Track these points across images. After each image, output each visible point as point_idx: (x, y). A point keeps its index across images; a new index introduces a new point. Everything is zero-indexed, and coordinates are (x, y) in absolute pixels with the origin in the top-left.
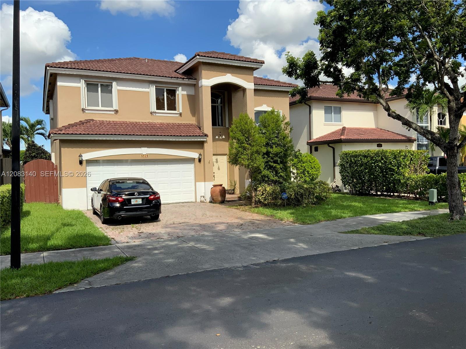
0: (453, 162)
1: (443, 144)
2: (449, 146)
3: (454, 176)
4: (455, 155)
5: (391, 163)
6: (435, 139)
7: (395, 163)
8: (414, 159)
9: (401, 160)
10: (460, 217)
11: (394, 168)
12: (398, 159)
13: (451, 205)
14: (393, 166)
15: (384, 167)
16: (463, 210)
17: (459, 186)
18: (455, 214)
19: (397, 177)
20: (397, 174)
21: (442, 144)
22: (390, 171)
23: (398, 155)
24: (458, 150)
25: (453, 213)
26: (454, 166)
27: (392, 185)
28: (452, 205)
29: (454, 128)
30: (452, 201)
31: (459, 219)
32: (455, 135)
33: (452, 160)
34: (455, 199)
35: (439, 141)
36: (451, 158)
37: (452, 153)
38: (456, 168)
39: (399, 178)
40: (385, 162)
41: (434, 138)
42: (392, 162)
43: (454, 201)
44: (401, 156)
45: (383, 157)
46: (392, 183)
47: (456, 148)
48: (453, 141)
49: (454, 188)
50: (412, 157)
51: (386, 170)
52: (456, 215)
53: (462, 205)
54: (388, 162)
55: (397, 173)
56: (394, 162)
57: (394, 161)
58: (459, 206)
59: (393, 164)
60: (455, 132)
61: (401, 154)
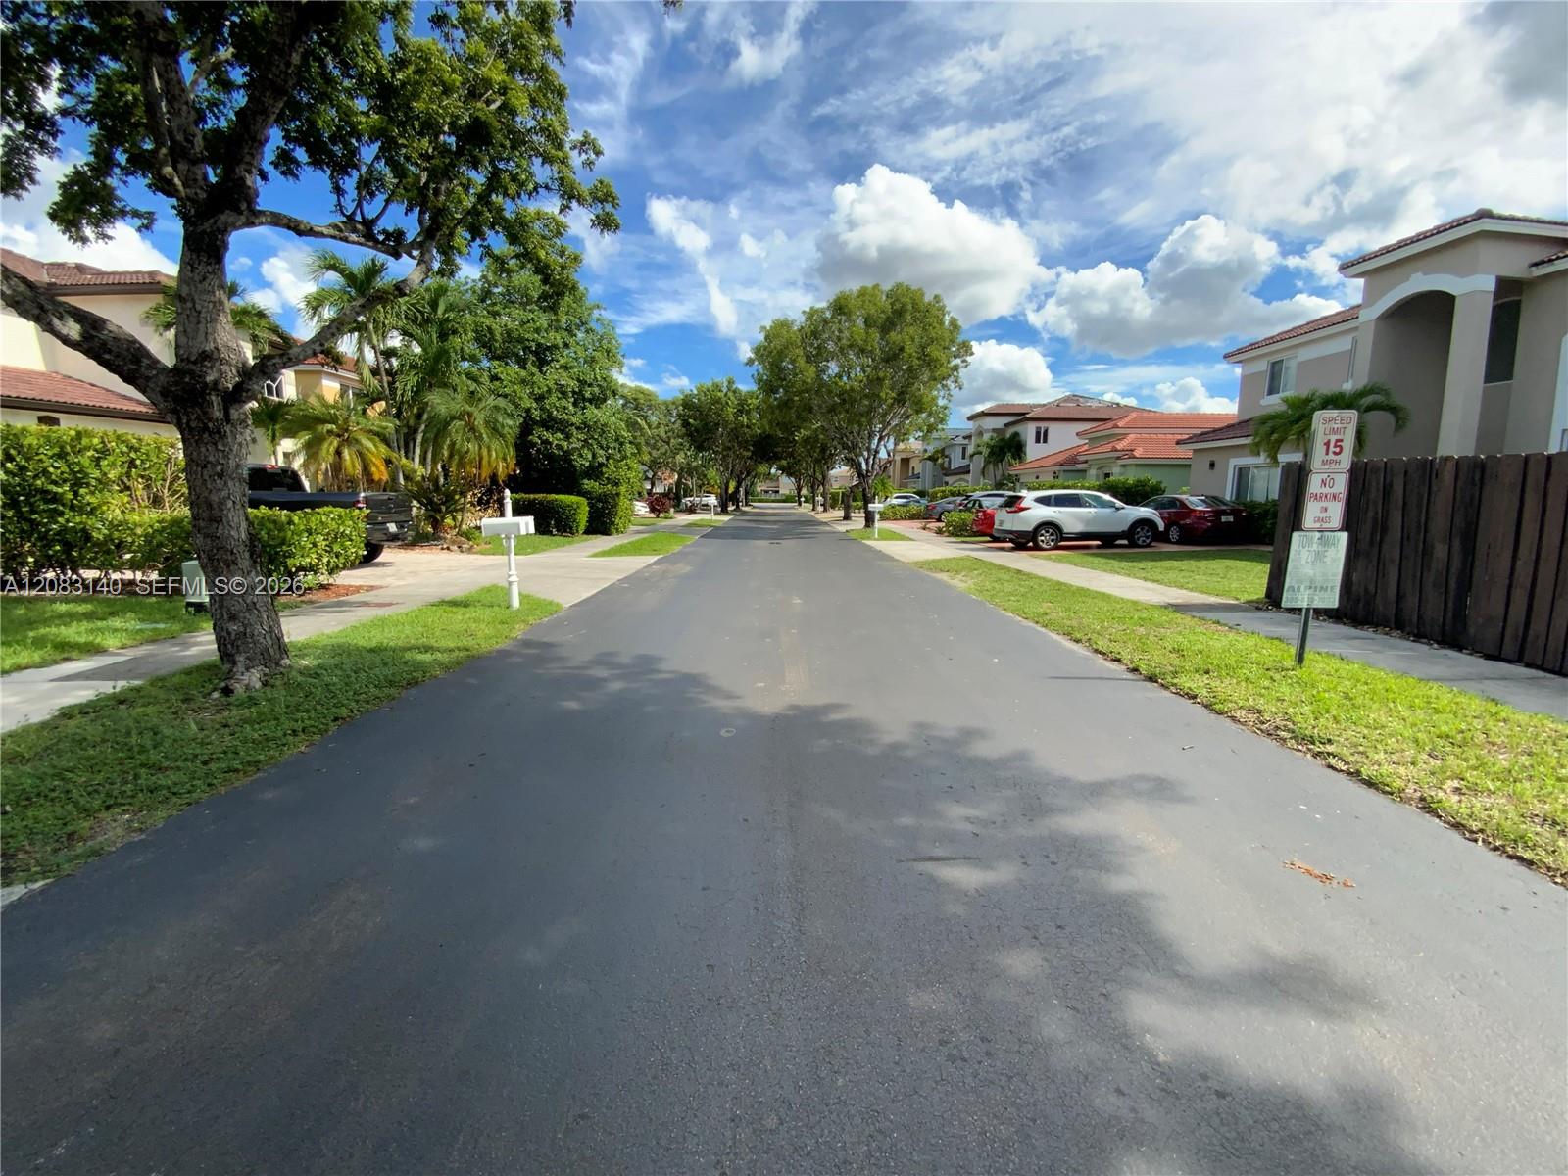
0: (211, 458)
1: (157, 375)
2: (176, 383)
3: (221, 518)
4: (219, 432)
5: (45, 472)
6: (110, 351)
7: (62, 473)
8: (143, 461)
9: (86, 462)
10: (265, 675)
11: (60, 490)
12: (71, 457)
13: (224, 634)
14: (55, 483)
15: (19, 485)
16: (276, 647)
17: (251, 556)
18: (240, 667)
19: (72, 520)
20: (74, 511)
21: (148, 379)
22: (47, 501)
23: (72, 447)
24: (232, 411)
25: (234, 663)
26: (221, 476)
27: (58, 548)
28: (229, 633)
29: (189, 304)
30: (226, 617)
31: (258, 685)
32: (201, 337)
33: (203, 449)
34: (237, 607)
35: (132, 362)
36: (196, 442)
37: (198, 419)
38: (230, 483)
39: (81, 523)
40: (22, 469)
41: (104, 344)
42: (51, 470)
43: (233, 618)
44: (88, 448)
45: (12, 451)
46: (58, 540)
47: (216, 400)
48: (195, 363)
49: (229, 567)
50: (133, 455)
51: (28, 496)
52: (247, 670)
53: (270, 627)
54: (31, 467)
55: (72, 507)
56: (56, 468)
57: (56, 464)
58: (256, 633)
59: (53, 477)
60: (199, 323)
61: (85, 441)
